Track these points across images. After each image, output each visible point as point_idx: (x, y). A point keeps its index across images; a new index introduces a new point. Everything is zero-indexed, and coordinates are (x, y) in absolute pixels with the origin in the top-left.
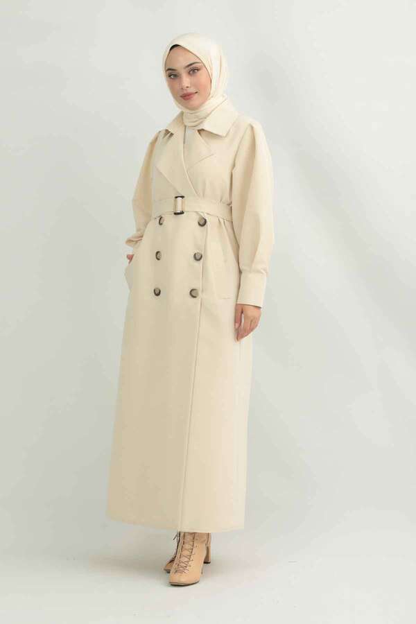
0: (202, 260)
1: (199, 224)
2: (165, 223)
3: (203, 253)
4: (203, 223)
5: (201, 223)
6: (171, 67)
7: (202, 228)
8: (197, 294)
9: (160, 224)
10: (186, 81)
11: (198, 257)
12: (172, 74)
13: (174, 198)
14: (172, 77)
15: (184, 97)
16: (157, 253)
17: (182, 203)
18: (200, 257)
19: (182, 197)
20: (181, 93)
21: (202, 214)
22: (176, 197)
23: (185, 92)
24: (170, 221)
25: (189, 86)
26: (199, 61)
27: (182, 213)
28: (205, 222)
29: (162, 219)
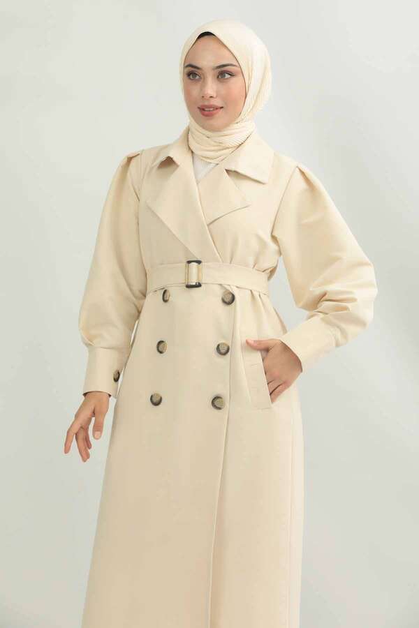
0: (229, 353)
1: (224, 301)
2: (171, 299)
3: (230, 345)
4: (229, 300)
5: (227, 300)
6: (194, 64)
7: (228, 307)
8: (223, 404)
9: (165, 301)
10: (212, 87)
11: (223, 350)
12: (192, 73)
13: (184, 264)
14: (191, 77)
15: (204, 111)
16: (160, 342)
17: (199, 270)
18: (226, 348)
19: (199, 262)
20: (200, 104)
21: (228, 288)
22: (189, 262)
23: (206, 103)
24: (179, 296)
25: (215, 96)
26: (235, 63)
27: (199, 285)
28: (233, 298)
29: (167, 294)
